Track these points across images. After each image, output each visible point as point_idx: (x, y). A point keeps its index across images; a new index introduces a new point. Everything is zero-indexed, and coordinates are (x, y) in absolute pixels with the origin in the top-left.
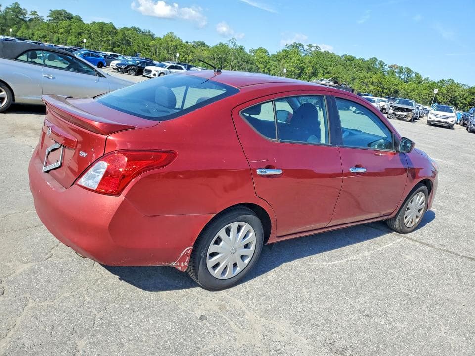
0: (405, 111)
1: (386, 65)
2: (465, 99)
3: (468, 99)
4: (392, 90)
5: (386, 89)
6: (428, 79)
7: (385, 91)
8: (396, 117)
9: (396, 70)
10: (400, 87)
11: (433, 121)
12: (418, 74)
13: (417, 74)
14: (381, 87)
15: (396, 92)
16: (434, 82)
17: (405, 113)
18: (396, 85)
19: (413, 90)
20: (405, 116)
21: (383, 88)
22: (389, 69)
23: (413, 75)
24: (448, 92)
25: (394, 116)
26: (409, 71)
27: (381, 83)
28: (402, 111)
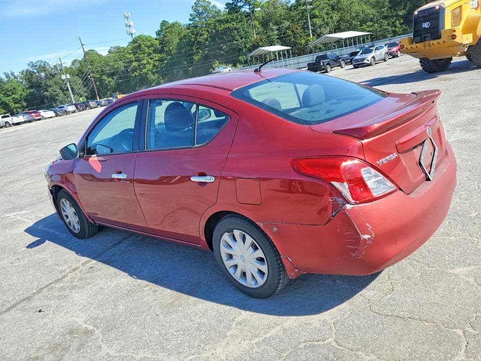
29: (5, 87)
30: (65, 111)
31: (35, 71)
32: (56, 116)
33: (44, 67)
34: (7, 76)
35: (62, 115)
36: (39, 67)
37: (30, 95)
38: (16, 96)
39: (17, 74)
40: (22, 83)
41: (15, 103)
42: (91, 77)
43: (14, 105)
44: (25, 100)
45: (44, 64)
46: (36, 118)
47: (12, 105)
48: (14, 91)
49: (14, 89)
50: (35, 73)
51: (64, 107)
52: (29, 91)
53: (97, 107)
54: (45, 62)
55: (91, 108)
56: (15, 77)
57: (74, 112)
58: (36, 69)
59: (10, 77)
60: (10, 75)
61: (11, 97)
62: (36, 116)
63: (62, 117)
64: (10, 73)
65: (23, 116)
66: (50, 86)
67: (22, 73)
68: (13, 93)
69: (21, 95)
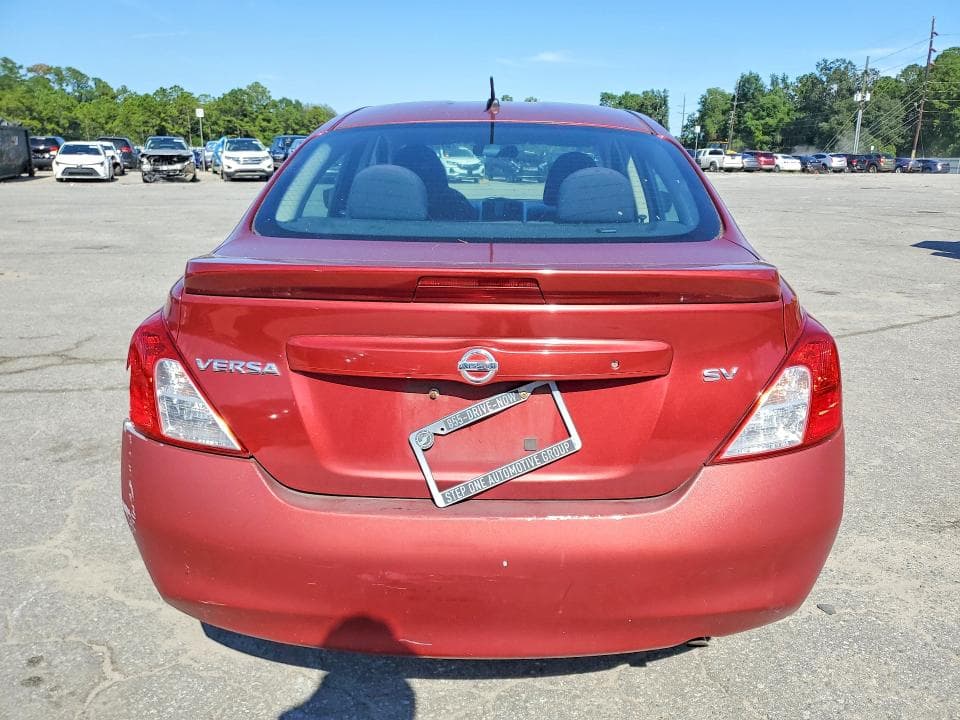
0: (175, 162)
1: (21, 67)
2: (215, 123)
3: (221, 122)
4: (65, 122)
5: (50, 120)
6: (124, 90)
7: (49, 127)
8: (163, 178)
9: (48, 76)
10: (79, 113)
11: (237, 172)
12: (100, 80)
13: (97, 81)
14: (34, 118)
15: (74, 125)
16: (147, 96)
17: (178, 166)
18: (69, 109)
19: (111, 118)
20: (180, 171)
21: (41, 120)
22: (30, 75)
23: (91, 83)
24: (181, 112)
25: (157, 176)
26: (77, 75)
27: (30, 110)
28: (170, 164)
29: (762, 101)
30: (824, 164)
31: (824, 79)
32: (803, 170)
33: (844, 73)
34: (774, 82)
35: (812, 172)
36: (834, 72)
37: (795, 124)
38: (770, 121)
39: (792, 80)
40: (793, 98)
41: (764, 134)
42: (919, 107)
43: (761, 137)
44: (784, 132)
45: (846, 68)
46: (764, 167)
47: (759, 136)
48: (771, 111)
49: (774, 107)
50: (822, 82)
51: (824, 157)
52: (798, 115)
53: (894, 171)
54: (850, 63)
55: (879, 171)
56: (787, 87)
57: (840, 171)
58: (826, 75)
59: (777, 84)
60: (780, 81)
61: (763, 122)
62: (766, 163)
63: (810, 175)
64: (780, 76)
65: (744, 157)
66: (837, 113)
67: (800, 80)
68: (768, 115)
69: (781, 120)
